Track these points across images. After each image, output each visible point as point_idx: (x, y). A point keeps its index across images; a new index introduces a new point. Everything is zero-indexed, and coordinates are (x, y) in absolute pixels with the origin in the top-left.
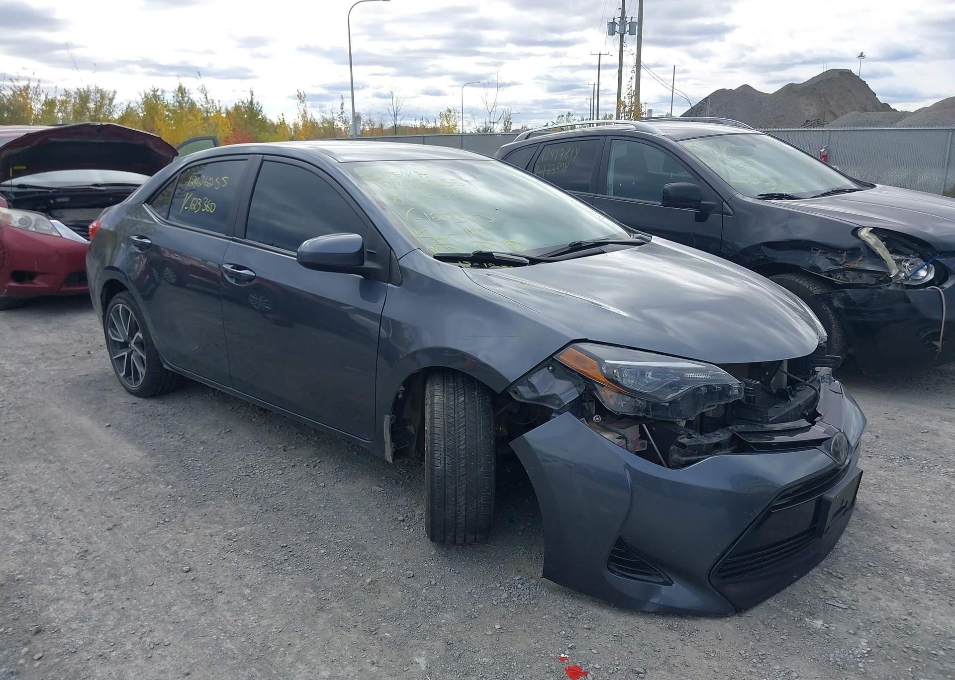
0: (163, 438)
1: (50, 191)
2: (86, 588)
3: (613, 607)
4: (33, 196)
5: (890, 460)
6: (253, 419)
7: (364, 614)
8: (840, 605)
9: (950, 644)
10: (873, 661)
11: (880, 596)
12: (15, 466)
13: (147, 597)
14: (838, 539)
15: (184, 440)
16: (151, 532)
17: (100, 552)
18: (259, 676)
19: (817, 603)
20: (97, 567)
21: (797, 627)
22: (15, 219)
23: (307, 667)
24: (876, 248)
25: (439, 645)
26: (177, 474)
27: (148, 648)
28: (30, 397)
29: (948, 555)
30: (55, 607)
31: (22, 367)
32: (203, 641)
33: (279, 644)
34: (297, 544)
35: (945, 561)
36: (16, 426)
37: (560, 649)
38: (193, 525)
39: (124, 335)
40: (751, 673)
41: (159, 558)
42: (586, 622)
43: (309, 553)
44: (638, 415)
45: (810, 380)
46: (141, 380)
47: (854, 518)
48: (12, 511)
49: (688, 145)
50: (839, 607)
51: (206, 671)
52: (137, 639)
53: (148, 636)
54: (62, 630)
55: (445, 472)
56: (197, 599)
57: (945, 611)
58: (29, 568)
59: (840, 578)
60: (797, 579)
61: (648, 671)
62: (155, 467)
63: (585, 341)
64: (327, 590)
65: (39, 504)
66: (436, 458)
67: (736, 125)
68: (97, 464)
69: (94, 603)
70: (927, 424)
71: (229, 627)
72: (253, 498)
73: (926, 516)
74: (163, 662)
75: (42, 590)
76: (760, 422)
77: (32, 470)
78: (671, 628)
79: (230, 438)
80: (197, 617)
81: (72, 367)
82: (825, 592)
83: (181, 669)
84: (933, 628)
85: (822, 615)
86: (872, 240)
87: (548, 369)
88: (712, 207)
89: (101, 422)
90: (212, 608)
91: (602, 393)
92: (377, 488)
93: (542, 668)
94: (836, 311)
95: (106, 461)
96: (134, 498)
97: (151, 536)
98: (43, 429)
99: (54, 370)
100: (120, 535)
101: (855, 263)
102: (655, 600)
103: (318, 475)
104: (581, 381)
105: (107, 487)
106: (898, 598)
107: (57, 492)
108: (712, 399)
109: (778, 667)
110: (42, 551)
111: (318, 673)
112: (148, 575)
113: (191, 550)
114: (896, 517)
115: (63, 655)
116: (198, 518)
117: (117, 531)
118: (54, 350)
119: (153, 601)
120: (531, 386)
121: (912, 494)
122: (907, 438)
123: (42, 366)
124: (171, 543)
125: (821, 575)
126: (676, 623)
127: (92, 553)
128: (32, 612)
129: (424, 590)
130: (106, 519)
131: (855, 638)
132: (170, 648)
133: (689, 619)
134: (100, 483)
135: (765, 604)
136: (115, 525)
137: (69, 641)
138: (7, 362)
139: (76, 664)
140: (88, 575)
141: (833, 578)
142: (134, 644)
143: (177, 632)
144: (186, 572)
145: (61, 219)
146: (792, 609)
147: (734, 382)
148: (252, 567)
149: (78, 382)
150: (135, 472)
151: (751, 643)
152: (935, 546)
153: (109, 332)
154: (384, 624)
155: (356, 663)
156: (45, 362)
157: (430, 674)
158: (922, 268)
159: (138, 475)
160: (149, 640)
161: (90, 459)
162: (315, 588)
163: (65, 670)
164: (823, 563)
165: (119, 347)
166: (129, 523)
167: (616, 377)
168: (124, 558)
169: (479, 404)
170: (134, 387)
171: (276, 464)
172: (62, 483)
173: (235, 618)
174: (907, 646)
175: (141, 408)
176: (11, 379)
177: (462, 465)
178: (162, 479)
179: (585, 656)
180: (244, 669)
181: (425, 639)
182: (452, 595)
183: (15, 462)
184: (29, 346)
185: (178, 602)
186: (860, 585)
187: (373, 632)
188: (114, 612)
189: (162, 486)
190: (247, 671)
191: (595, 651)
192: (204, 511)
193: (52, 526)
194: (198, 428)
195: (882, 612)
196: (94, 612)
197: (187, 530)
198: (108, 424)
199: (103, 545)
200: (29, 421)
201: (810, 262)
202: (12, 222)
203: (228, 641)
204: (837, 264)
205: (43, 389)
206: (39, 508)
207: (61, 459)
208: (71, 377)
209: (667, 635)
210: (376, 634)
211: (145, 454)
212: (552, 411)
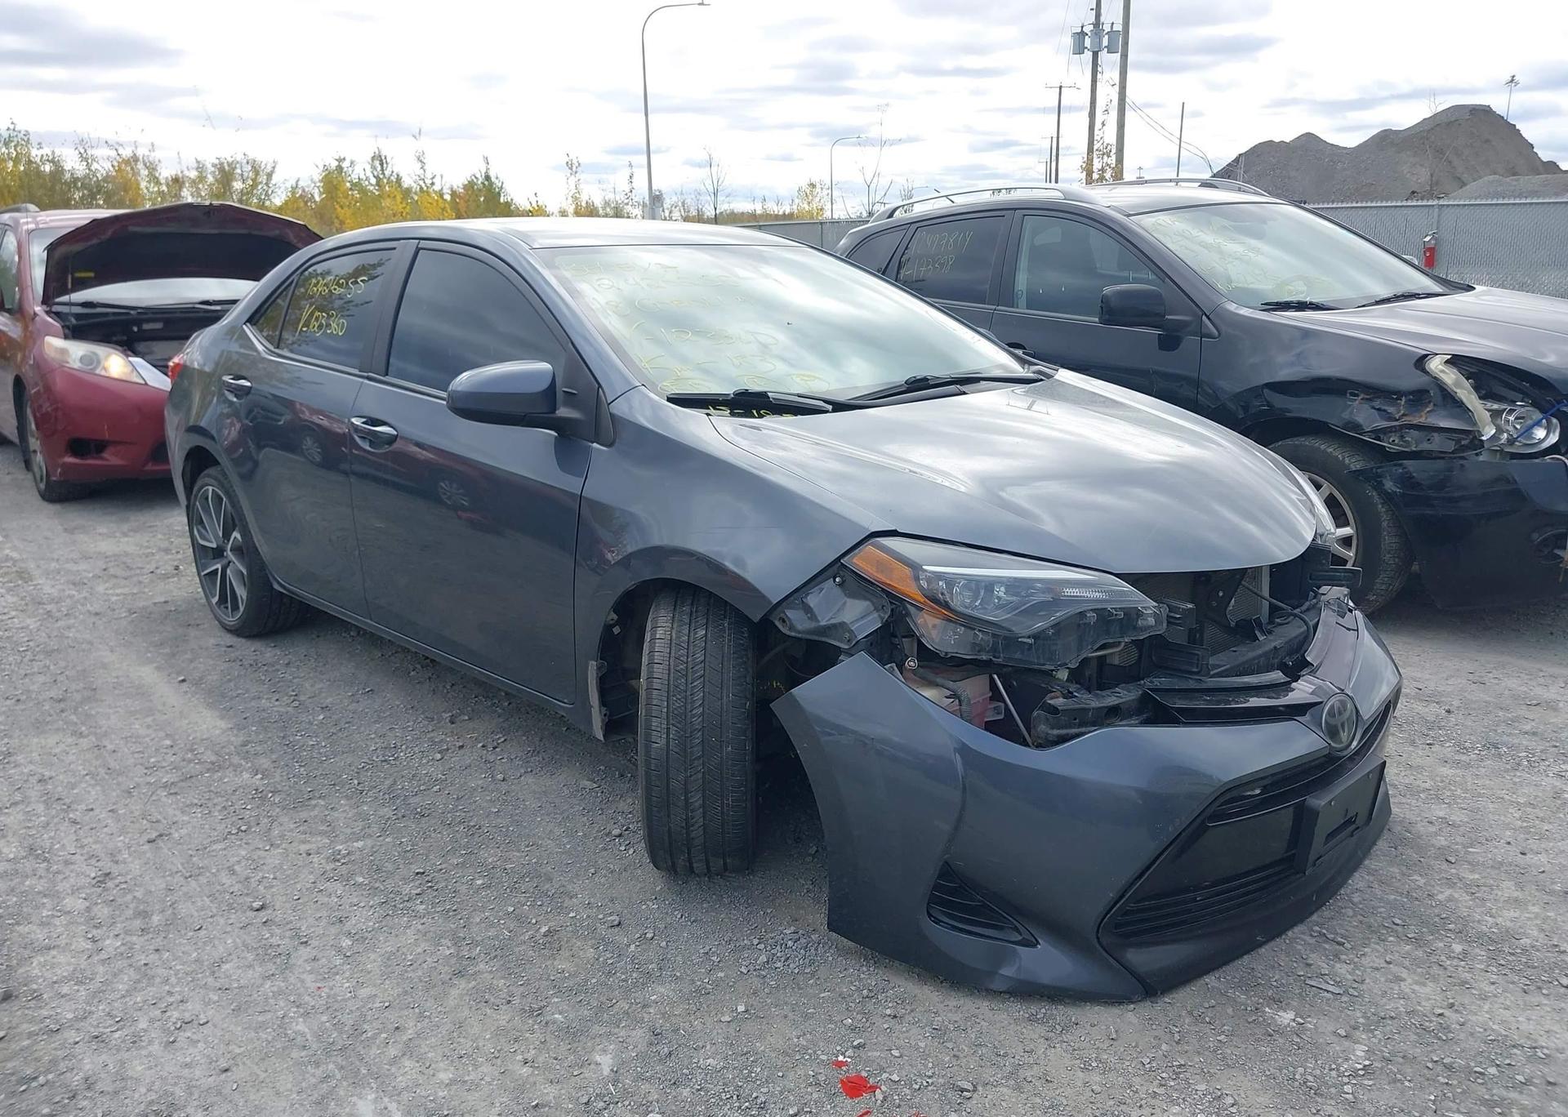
0: (263, 701)
1: (132, 312)
2: (95, 932)
3: (942, 982)
4: (105, 319)
5: (1464, 750)
6: (412, 673)
7: (527, 983)
8: (1331, 988)
9: (1510, 1056)
10: (1371, 1083)
11: (1404, 975)
12: (25, 742)
13: (187, 948)
14: (1349, 878)
15: (296, 703)
16: (214, 847)
17: (129, 877)
18: (338, 1076)
19: (1290, 984)
20: (119, 900)
21: (1249, 1023)
22: (74, 356)
23: (417, 1065)
24: (1458, 391)
25: (639, 1035)
26: (274, 757)
27: (172, 1028)
28: (71, 635)
29: (1536, 909)
30: (42, 960)
31: (69, 589)
32: (260, 1019)
33: (381, 1026)
34: (441, 870)
35: (1529, 919)
36: (41, 679)
37: (838, 1048)
38: (282, 836)
39: (216, 536)
40: (1155, 1095)
41: (219, 888)
42: (890, 1005)
43: (458, 884)
44: (979, 657)
45: (1304, 607)
46: (242, 609)
47: (1382, 845)
48: (6, 811)
49: (1148, 221)
50: (1328, 992)
51: (256, 1067)
52: (158, 1012)
53: (175, 1009)
54: (45, 996)
55: (668, 752)
56: (266, 953)
57: (1512, 1002)
58: (15, 899)
59: (1339, 944)
60: (1261, 945)
61: (980, 1088)
62: (242, 746)
63: (893, 533)
64: (474, 943)
65: (49, 800)
66: (653, 728)
67: (1239, 190)
68: (153, 739)
69: (103, 955)
70: (1539, 691)
71: (307, 998)
72: (387, 796)
73: (1509, 843)
74: (191, 1050)
75: (28, 933)
76: (1197, 673)
77: (51, 748)
78: (1032, 1019)
79: (369, 701)
80: (260, 982)
81: (146, 590)
82: (1309, 965)
83: (217, 1061)
84: (1485, 1030)
85: (1295, 1004)
86: (1450, 377)
87: (834, 581)
88: (1185, 324)
89: (174, 675)
90: (287, 967)
91: (920, 621)
92: (588, 783)
93: (803, 1078)
94: (1388, 498)
95: (167, 735)
96: (199, 794)
97: (214, 854)
98: (81, 685)
99: (117, 595)
100: (166, 851)
101: (1421, 417)
102: (1008, 971)
103: (498, 762)
104: (885, 600)
105: (161, 775)
106: (1435, 979)
107: (81, 782)
108: (1108, 632)
109: (1202, 1087)
110: (41, 872)
111: (433, 1075)
112: (196, 914)
113: (272, 876)
114: (1457, 844)
115: (37, 1034)
116: (292, 826)
117: (162, 844)
118: (124, 563)
119: (195, 954)
120: (808, 609)
121: (1491, 806)
122: (1501, 714)
123: (101, 588)
124: (243, 864)
125: (1307, 938)
126: (1043, 1010)
127: (115, 878)
128: (4, 967)
129: (633, 947)
130: (148, 826)
131: (1347, 1043)
132: (206, 1030)
133: (1066, 1004)
134: (151, 769)
135: (1200, 982)
136: (161, 835)
137: (52, 1013)
138: (48, 581)
139: (55, 1049)
140: (101, 912)
141: (1325, 942)
142: (152, 1021)
143: (223, 1004)
144: (257, 910)
145: (147, 357)
146: (1246, 993)
147: (1147, 604)
148: (362, 904)
149: (150, 613)
150: (210, 752)
151: (1164, 1047)
152: (1516, 894)
153: (196, 532)
154: (556, 1000)
155: (499, 1062)
156: (106, 582)
157: (615, 1082)
158: (1538, 424)
159: (213, 758)
160: (176, 1014)
161: (143, 732)
162: (457, 941)
163: (36, 1059)
164: (1315, 917)
165: (211, 554)
166: (184, 832)
167: (942, 594)
168: (164, 886)
169: (730, 641)
170: (232, 620)
171: (434, 743)
172: (92, 769)
173: (319, 985)
174: (1435, 1059)
175: (239, 653)
176: (49, 607)
177: (697, 741)
178: (249, 765)
179: (878, 1061)
180: (317, 1064)
181: (618, 1027)
182: (677, 956)
183: (26, 736)
184: (86, 557)
185: (233, 956)
186: (1372, 957)
187: (537, 1012)
188: (132, 969)
189: (246, 775)
190: (321, 1069)
191: (896, 1053)
192: (304, 815)
193: (62, 834)
194: (321, 685)
195: (1402, 1002)
196: (101, 969)
197: (272, 845)
198: (182, 678)
199: (135, 867)
200: (62, 673)
201: (1346, 415)
202: (70, 360)
203: (301, 1020)
204: (1391, 418)
205: (94, 623)
206: (47, 805)
207: (99, 731)
208: (141, 605)
209: (1024, 1030)
210: (539, 1015)
211: (230, 726)
212: (839, 651)
